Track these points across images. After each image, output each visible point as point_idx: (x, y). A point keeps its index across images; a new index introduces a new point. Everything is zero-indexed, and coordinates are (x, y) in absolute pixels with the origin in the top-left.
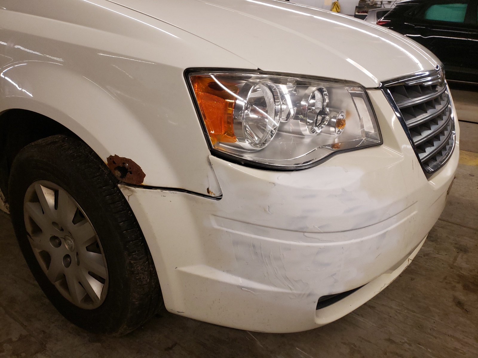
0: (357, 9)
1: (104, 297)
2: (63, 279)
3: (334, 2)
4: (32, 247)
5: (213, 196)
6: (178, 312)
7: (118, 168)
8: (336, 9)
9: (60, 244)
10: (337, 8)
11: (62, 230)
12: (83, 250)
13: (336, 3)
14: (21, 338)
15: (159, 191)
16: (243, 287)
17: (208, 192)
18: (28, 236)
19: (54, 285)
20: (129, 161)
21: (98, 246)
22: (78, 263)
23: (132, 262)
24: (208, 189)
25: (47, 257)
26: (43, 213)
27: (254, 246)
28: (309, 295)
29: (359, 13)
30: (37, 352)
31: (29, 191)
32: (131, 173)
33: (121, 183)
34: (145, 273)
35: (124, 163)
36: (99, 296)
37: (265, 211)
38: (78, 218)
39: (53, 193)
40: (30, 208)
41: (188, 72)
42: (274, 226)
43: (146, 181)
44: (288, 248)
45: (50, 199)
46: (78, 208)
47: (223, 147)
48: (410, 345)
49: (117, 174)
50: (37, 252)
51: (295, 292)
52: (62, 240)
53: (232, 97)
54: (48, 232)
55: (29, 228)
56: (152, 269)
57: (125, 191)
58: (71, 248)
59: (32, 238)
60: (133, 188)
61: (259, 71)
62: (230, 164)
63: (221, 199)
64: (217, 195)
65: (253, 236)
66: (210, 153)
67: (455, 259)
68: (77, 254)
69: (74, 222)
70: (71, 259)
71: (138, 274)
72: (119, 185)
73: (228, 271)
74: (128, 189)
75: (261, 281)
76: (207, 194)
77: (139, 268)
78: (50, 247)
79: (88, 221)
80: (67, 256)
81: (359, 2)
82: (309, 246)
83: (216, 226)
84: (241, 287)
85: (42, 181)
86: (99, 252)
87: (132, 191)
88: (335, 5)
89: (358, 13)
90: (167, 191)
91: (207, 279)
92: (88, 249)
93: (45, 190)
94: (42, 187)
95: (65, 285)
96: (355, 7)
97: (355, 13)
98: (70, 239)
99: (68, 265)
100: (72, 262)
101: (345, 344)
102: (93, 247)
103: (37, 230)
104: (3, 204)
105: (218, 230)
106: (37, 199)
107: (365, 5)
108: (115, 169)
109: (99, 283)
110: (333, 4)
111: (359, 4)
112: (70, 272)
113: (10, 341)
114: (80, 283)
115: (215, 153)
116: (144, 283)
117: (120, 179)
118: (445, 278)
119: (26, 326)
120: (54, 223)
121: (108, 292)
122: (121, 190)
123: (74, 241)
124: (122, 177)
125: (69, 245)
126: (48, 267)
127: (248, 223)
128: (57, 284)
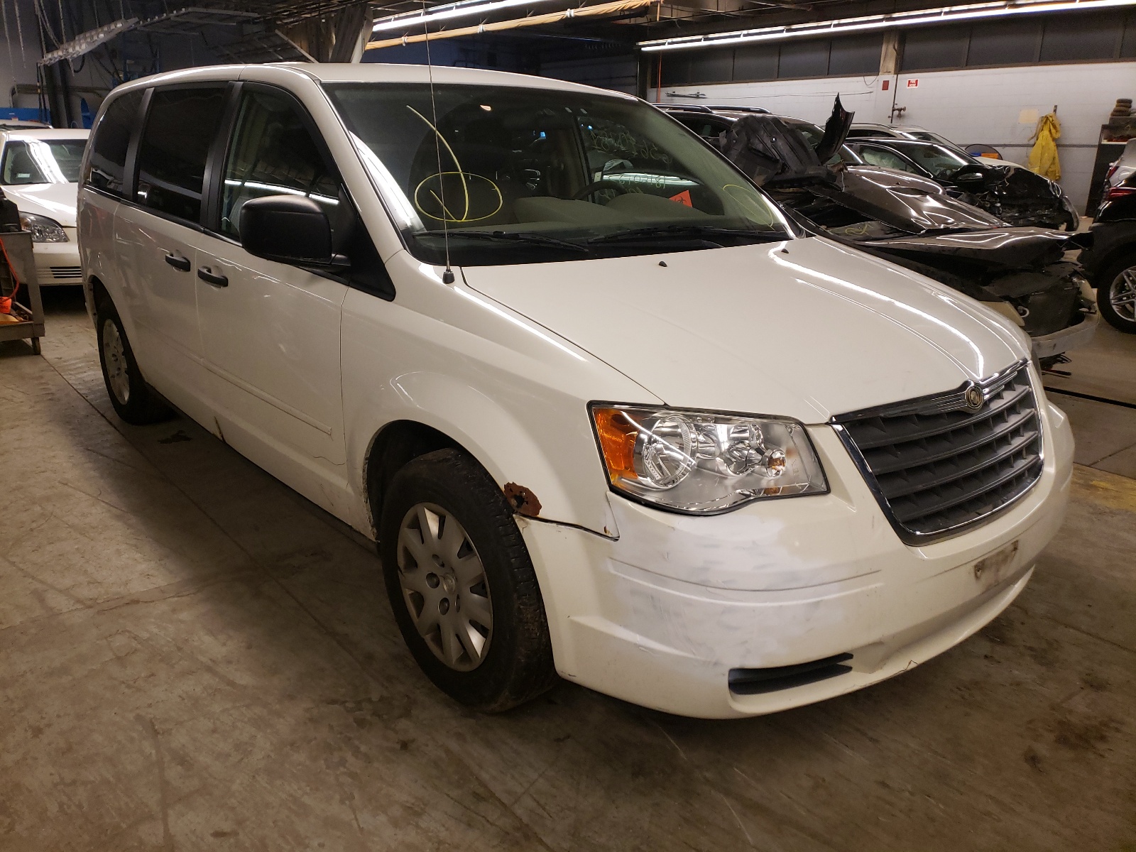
0: (1106, 131)
1: (485, 654)
2: (437, 630)
3: (1044, 115)
4: (402, 586)
5: (610, 536)
6: (570, 675)
7: (516, 497)
8: (1050, 131)
9: (437, 585)
10: (1053, 131)
11: (443, 565)
12: (466, 591)
13: (1051, 119)
14: (382, 699)
15: (555, 525)
16: (640, 646)
17: (605, 531)
18: (399, 572)
19: (424, 639)
20: (527, 490)
21: (484, 586)
22: (458, 609)
23: (522, 607)
24: (605, 528)
25: (419, 600)
26: (423, 542)
27: (652, 598)
28: (716, 664)
29: (1111, 141)
30: (401, 717)
31: (409, 515)
32: (527, 503)
33: (516, 513)
34: (536, 623)
35: (521, 492)
36: (479, 652)
37: (664, 558)
38: (466, 550)
39: (438, 519)
40: (408, 536)
41: (591, 405)
42: (673, 576)
43: (542, 514)
44: (689, 603)
45: (433, 526)
46: (465, 538)
47: (625, 483)
48: (912, 794)
49: (513, 503)
50: (407, 593)
51: (699, 658)
52: (441, 579)
53: (635, 429)
54: (426, 566)
55: (401, 561)
56: (543, 620)
57: (520, 522)
58: (450, 589)
59: (404, 574)
60: (528, 520)
61: (666, 407)
62: (630, 504)
63: (617, 540)
64: (615, 535)
65: (651, 586)
66: (609, 489)
67: (1070, 697)
68: (458, 597)
69: (460, 555)
70: (449, 605)
71: (527, 623)
72: (514, 515)
73: (626, 626)
74: (523, 520)
75: (662, 640)
76: (603, 533)
77: (529, 616)
78: (425, 586)
79: (476, 555)
80: (445, 600)
81: (1113, 115)
82: (712, 603)
83: (613, 572)
84: (637, 646)
85: (426, 503)
86: (484, 595)
87: (527, 523)
88: (1046, 123)
89: (1109, 141)
90: (563, 527)
91: (602, 633)
92: (473, 591)
93: (429, 515)
94: (426, 510)
95: (438, 639)
96: (1101, 126)
97: (1100, 140)
98: (451, 577)
99: (445, 611)
100: (450, 606)
101: (809, 776)
102: (479, 588)
103: (412, 563)
104: (370, 528)
105: (615, 575)
106: (418, 525)
107: (1128, 123)
108: (512, 497)
109: (481, 636)
110: (1042, 121)
111: (1111, 119)
112: (446, 622)
113: (370, 700)
114: (458, 636)
115: (614, 489)
116: (534, 636)
117: (516, 509)
118: (1030, 722)
119: (387, 687)
120: (435, 556)
121: (490, 648)
122: (516, 521)
123: (457, 580)
124: (518, 507)
125: (448, 586)
126: (419, 615)
127: (646, 570)
128: (428, 638)
